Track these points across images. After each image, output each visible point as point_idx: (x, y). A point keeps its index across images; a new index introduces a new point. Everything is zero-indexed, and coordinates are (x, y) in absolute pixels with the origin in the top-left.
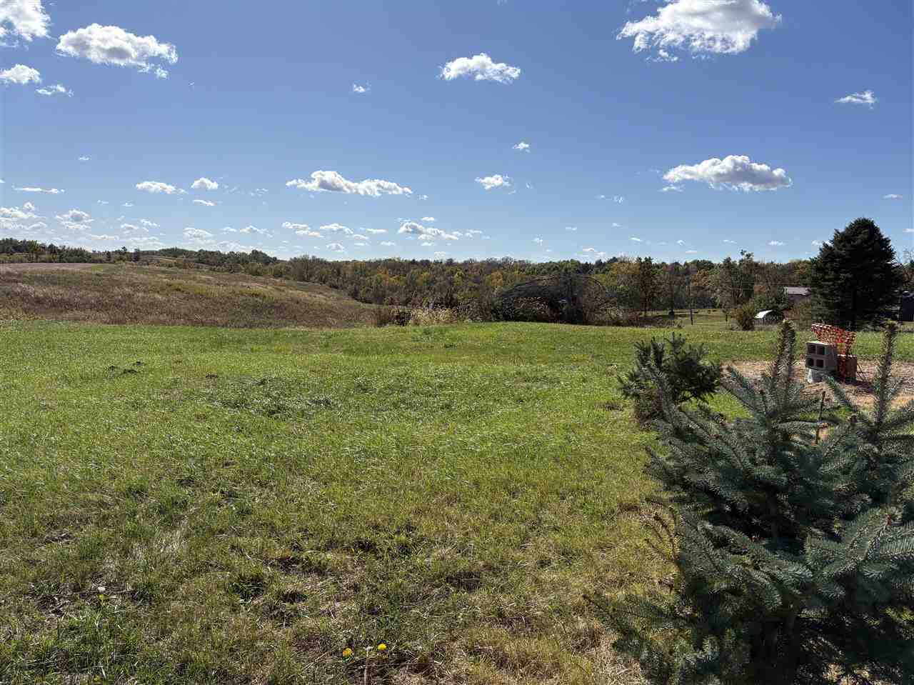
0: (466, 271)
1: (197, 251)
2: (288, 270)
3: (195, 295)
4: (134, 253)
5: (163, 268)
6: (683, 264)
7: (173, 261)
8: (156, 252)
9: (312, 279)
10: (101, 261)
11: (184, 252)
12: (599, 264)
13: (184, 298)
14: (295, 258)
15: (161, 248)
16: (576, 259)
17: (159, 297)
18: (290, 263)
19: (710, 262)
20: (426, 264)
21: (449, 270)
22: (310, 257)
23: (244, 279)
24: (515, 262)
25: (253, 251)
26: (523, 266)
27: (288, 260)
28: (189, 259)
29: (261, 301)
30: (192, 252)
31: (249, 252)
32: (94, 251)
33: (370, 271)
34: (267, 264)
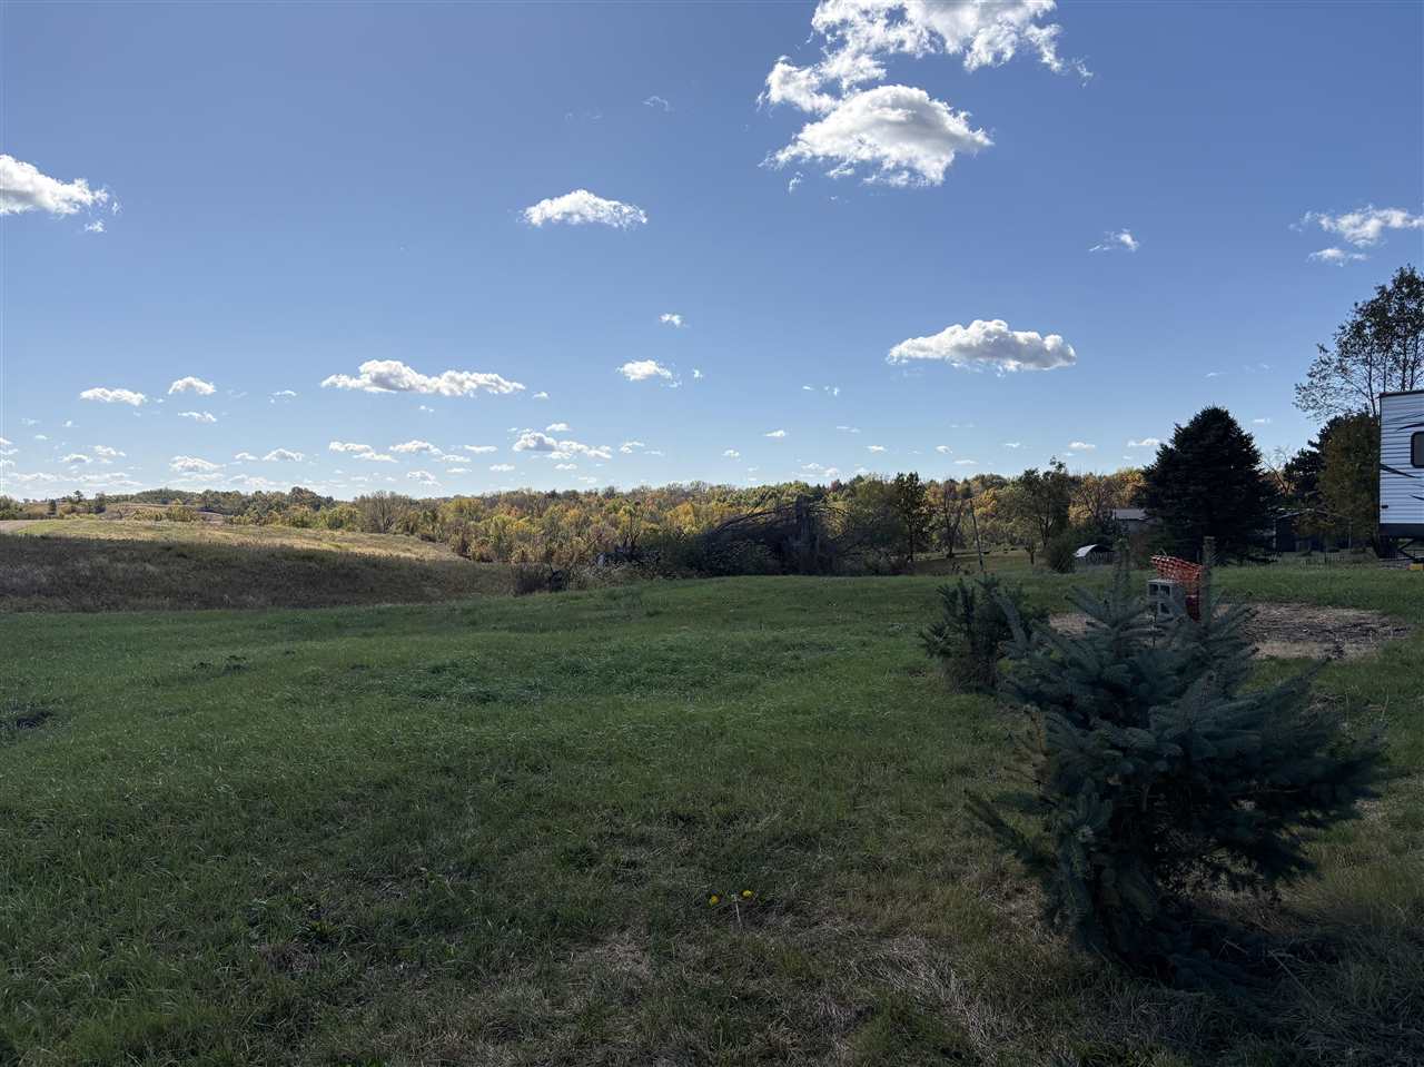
0: (637, 504)
1: (201, 492)
2: (352, 515)
3: (211, 562)
4: (95, 501)
5: (148, 523)
6: (961, 482)
7: (162, 510)
8: (132, 497)
9: (393, 528)
10: (42, 517)
11: (179, 494)
12: (837, 487)
13: (194, 569)
14: (362, 497)
15: (140, 491)
16: (803, 480)
17: (150, 568)
18: (354, 505)
19: (999, 477)
20: (572, 496)
21: (610, 504)
22: (388, 495)
23: (284, 534)
24: (712, 488)
25: (294, 489)
26: (724, 494)
27: (351, 500)
28: (188, 506)
29: (317, 567)
30: (192, 495)
31: (287, 491)
32: (26, 501)
33: (483, 511)
34: (317, 508)
